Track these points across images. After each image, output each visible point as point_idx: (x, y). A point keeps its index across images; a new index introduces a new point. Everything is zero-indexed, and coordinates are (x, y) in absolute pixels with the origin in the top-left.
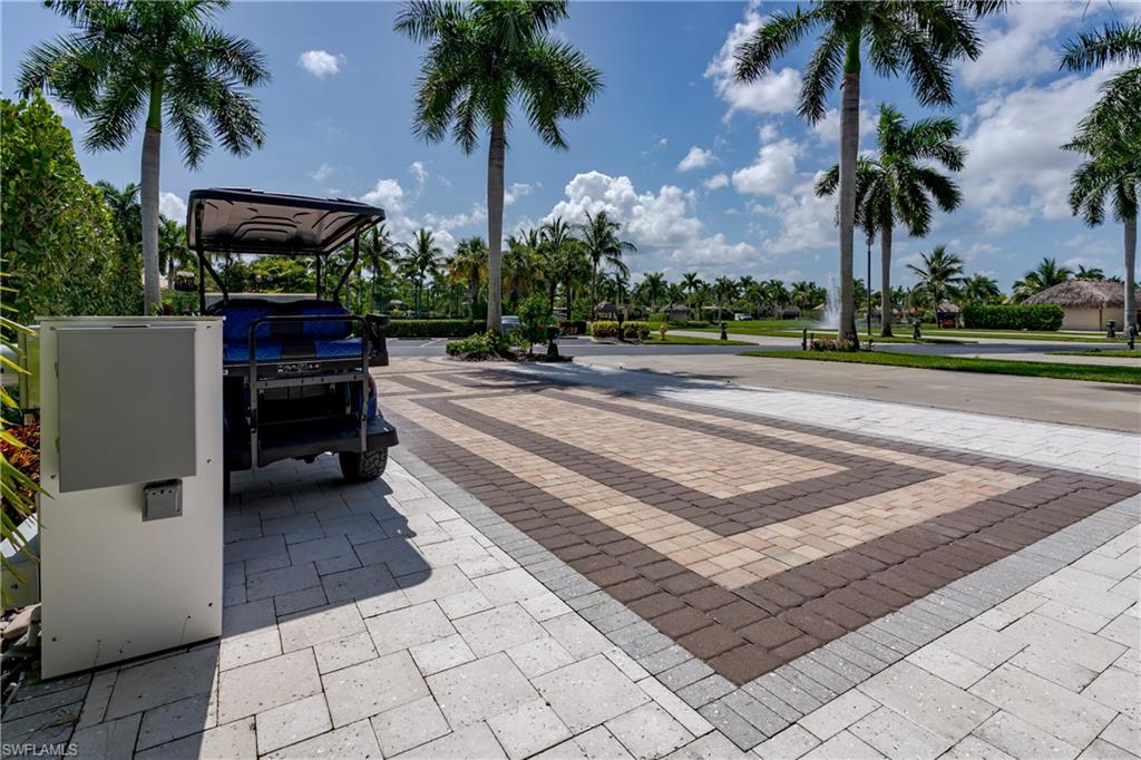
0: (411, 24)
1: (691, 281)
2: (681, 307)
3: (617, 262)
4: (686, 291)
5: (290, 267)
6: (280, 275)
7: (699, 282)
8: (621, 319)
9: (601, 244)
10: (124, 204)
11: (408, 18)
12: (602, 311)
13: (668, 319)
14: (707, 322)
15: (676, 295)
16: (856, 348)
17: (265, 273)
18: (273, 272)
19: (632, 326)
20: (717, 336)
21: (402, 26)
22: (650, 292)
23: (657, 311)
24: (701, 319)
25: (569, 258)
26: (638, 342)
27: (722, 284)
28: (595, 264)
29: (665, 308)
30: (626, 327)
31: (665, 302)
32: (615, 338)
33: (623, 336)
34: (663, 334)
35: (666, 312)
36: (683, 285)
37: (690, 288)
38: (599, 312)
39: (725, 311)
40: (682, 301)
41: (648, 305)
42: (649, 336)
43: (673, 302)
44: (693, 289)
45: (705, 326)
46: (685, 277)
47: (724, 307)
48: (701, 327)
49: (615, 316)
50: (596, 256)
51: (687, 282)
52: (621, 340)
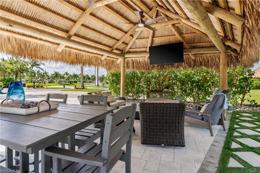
1: (67, 74)
7: (69, 74)
13: (59, 83)
16: (84, 88)
19: (39, 85)
20: (62, 87)
22: (55, 76)
26: (39, 89)
27: (74, 75)
28: (32, 68)
29: (58, 80)
30: (36, 85)
31: (59, 79)
32: (32, 88)
33: (35, 87)
34: (47, 86)
35: (59, 81)
36: (64, 74)
37: (66, 75)
38: (38, 81)
39: (76, 81)
40: (64, 78)
41: (55, 79)
42: (43, 87)
43: (61, 79)
44: (67, 76)
45: (69, 84)
46: (65, 73)
47: (75, 80)
48: (68, 85)
49: (43, 82)
50: (32, 66)
51: (66, 74)
52: (34, 88)
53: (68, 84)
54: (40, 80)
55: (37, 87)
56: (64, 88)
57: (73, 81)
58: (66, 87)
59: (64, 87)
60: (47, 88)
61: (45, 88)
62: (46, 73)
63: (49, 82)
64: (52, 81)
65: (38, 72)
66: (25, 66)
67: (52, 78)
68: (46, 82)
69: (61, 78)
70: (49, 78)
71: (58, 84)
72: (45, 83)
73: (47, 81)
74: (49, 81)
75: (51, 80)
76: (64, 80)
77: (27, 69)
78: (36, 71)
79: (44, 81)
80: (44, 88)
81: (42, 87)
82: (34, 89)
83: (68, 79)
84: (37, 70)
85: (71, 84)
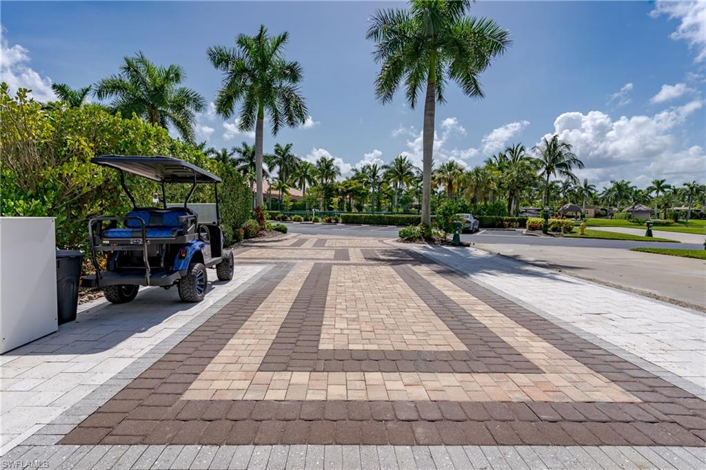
0: (376, 33)
1: (660, 186)
2: (644, 208)
3: (568, 174)
4: (654, 194)
5: (355, 184)
6: (350, 188)
7: (669, 187)
8: (546, 217)
9: (554, 161)
10: (284, 154)
11: (374, 29)
12: (568, 210)
13: (630, 217)
14: (672, 221)
15: (642, 198)
17: (343, 187)
18: (346, 187)
19: (559, 223)
20: (642, 233)
21: (370, 35)
22: (616, 196)
23: (621, 210)
24: (665, 218)
25: (518, 172)
26: (559, 235)
27: (692, 189)
28: (548, 176)
29: (628, 208)
30: (553, 223)
31: (629, 204)
32: (541, 232)
33: (547, 230)
34: (582, 230)
35: (628, 211)
36: (650, 189)
37: (657, 192)
38: (565, 211)
39: (698, 211)
40: (646, 202)
41: (616, 206)
42: (573, 230)
43: (636, 204)
44: (661, 193)
45: (667, 224)
46: (653, 183)
47: (697, 208)
48: (664, 225)
49: (579, 214)
50: (549, 170)
51: (655, 186)
52: (545, 232)
53: (665, 221)
54: (571, 209)
55: (554, 230)
56: (649, 238)
57: (687, 212)
58: (657, 234)
59: (649, 234)
60: (583, 236)
61: (579, 235)
62: (589, 188)
63: (597, 215)
64: (606, 210)
65: (566, 185)
66: (528, 172)
67: (605, 202)
68: (586, 215)
69: (637, 202)
70: (596, 203)
71: (626, 221)
72: (583, 216)
73: (592, 212)
74: (595, 211)
75: (602, 209)
76: (650, 209)
77: (534, 178)
78: (560, 185)
79: (581, 211)
80: (574, 235)
81: (568, 230)
82: (543, 237)
83: (666, 205)
84: (564, 181)
85: (676, 221)
